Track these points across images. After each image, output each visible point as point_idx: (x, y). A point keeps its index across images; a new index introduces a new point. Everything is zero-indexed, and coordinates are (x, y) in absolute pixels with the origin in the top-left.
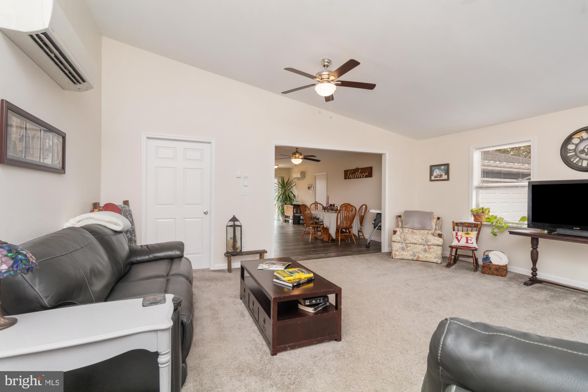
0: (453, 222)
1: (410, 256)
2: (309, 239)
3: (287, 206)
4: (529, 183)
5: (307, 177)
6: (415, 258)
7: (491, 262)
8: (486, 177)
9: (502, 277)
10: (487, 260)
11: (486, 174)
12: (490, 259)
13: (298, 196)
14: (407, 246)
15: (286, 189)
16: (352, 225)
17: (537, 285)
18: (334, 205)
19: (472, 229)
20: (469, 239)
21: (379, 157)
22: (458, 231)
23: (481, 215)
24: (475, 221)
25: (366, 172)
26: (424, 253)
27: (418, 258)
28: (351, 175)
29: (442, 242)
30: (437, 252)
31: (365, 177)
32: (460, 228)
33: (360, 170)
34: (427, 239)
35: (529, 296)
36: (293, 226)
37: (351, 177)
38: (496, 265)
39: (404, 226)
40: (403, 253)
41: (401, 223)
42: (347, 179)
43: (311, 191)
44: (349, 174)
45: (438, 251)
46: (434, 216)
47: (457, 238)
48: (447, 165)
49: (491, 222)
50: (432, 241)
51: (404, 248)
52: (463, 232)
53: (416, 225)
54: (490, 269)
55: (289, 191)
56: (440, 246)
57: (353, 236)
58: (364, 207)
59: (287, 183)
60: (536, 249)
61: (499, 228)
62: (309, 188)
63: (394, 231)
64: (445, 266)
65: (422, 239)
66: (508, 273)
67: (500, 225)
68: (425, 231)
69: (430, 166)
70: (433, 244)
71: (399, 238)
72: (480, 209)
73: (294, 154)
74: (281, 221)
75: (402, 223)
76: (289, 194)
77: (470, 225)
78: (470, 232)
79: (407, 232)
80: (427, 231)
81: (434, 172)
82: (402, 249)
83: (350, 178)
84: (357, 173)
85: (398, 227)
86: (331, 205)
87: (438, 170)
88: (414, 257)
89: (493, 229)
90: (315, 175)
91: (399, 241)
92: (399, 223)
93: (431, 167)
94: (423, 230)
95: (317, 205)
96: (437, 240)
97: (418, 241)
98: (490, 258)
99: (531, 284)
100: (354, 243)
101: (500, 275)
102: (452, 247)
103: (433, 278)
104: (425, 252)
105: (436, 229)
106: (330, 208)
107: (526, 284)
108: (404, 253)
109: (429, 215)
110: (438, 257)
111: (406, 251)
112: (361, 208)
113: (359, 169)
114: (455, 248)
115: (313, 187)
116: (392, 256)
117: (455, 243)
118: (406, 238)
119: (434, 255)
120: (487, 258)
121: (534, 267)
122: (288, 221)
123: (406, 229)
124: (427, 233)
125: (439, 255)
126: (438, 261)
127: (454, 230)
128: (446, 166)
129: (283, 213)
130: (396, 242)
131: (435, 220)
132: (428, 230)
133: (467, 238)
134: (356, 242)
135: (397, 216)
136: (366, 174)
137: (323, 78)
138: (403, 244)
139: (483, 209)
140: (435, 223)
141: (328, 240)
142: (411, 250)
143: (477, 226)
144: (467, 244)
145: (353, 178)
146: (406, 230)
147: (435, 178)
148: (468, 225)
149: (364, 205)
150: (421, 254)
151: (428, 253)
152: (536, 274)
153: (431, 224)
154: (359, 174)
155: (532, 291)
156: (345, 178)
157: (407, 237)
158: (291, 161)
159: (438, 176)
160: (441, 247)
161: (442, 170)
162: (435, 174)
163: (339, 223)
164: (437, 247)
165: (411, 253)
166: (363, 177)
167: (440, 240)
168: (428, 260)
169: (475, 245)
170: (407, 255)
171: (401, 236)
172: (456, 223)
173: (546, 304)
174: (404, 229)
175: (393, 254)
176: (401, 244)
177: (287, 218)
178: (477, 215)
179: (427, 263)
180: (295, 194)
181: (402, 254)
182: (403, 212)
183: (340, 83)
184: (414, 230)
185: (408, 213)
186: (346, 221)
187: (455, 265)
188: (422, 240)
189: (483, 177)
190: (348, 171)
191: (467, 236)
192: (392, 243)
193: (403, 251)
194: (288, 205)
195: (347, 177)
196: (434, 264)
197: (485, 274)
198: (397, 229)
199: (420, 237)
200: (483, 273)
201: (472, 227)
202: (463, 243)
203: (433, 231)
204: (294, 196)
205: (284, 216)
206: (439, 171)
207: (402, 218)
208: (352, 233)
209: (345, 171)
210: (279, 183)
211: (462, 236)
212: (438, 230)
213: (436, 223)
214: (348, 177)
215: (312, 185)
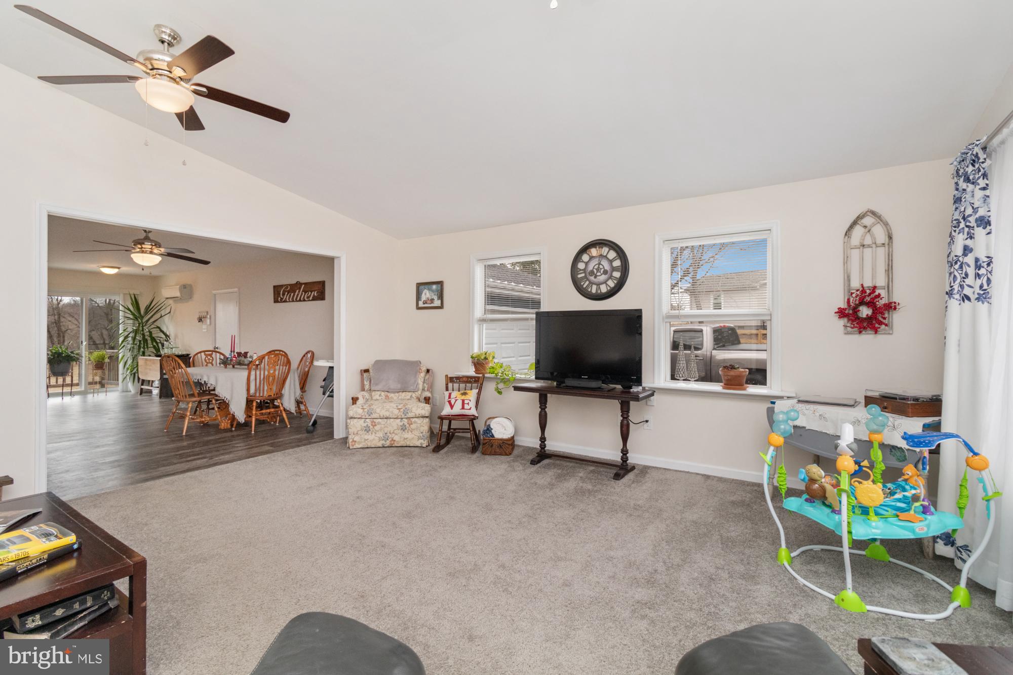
0: (447, 376)
1: (379, 441)
2: (183, 428)
3: (146, 360)
4: (538, 314)
5: (196, 296)
6: (388, 443)
7: (493, 436)
8: (491, 304)
9: (507, 457)
10: (487, 433)
11: (493, 299)
12: (493, 431)
13: (176, 337)
14: (374, 424)
15: (144, 320)
16: (283, 392)
17: (545, 462)
18: (246, 353)
19: (472, 386)
20: (466, 402)
21: (329, 262)
22: (453, 390)
23: (483, 364)
24: (476, 373)
25: (314, 291)
26: (402, 433)
27: (392, 442)
28: (287, 295)
29: (430, 410)
30: (422, 429)
31: (312, 300)
32: (456, 385)
33: (303, 286)
34: (406, 408)
35: (532, 481)
36: (160, 402)
37: (286, 298)
38: (499, 440)
39: (373, 388)
40: (366, 437)
41: (368, 382)
42: (279, 302)
43: (204, 327)
44: (282, 294)
45: (423, 426)
46: (422, 368)
47: (450, 402)
48: (440, 283)
49: (496, 374)
50: (414, 410)
51: (369, 427)
52: (459, 391)
53: (393, 385)
54: (492, 446)
55: (153, 326)
56: (427, 417)
57: (283, 412)
58: (309, 355)
59: (148, 309)
60: (545, 409)
61: (505, 382)
62: (200, 320)
63: (352, 398)
64: (431, 450)
65: (398, 409)
66: (516, 447)
67: (506, 377)
68: (407, 393)
69: (417, 284)
70: (416, 415)
71: (360, 411)
72: (482, 354)
73: (139, 242)
74: (131, 391)
75: (370, 381)
76: (150, 333)
77: (469, 379)
78: (468, 391)
79: (378, 398)
80: (410, 394)
81: (422, 294)
82: (365, 430)
83: (286, 301)
84: (297, 291)
85: (363, 389)
86: (239, 354)
87: (427, 291)
88: (386, 442)
89: (498, 384)
90: (214, 292)
91: (360, 417)
92: (365, 383)
93: (419, 285)
94: (403, 392)
95: (211, 355)
96: (421, 408)
97: (392, 412)
98: (492, 429)
99: (539, 462)
100: (287, 426)
101: (504, 453)
102: (442, 418)
103: (407, 477)
104: (404, 431)
105: (423, 390)
106: (238, 360)
107: (533, 462)
108: (370, 437)
109: (414, 366)
110: (423, 436)
111: (372, 434)
112: (304, 358)
113: (301, 284)
114: (446, 419)
115: (210, 317)
116: (348, 444)
117: (447, 411)
118: (373, 409)
119: (417, 433)
120: (488, 429)
121: (543, 437)
122: (150, 392)
123: (377, 392)
124: (409, 398)
125: (424, 433)
126: (424, 444)
127: (447, 389)
128: (439, 286)
129: (136, 374)
130: (355, 418)
131: (423, 375)
132: (411, 392)
133: (463, 401)
134: (290, 425)
135: (361, 370)
136: (314, 294)
137: (156, 66)
138: (367, 420)
139: (486, 354)
140: (422, 380)
141: (229, 426)
142: (381, 430)
143: (476, 381)
144: (463, 410)
145: (290, 301)
146: (376, 395)
147: (424, 304)
148: (466, 380)
149: (308, 352)
150: (396, 434)
151: (408, 432)
152: (545, 446)
153: (415, 381)
154: (302, 294)
155: (538, 472)
156: (276, 301)
157: (374, 407)
158: (132, 259)
159: (429, 302)
160: (427, 420)
161: (433, 291)
162: (424, 297)
163: (252, 391)
164: (422, 419)
165: (381, 434)
166: (309, 300)
167: (426, 408)
168: (408, 443)
169: (473, 412)
170: (374, 439)
171: (365, 407)
172: (451, 378)
173: (550, 490)
174: (373, 393)
175: (351, 441)
176: (363, 420)
177: (148, 385)
178: (478, 364)
179: (406, 448)
180: (168, 333)
181: (366, 439)
182: (373, 363)
183: (204, 90)
184: (389, 394)
185: (381, 365)
186: (269, 384)
187: (448, 446)
188: (398, 411)
189: (488, 305)
190: (281, 286)
191: (463, 397)
192: (349, 421)
193: (367, 434)
194: (150, 356)
195: (279, 298)
196: (417, 450)
197: (486, 454)
198: (360, 395)
199: (395, 406)
200: (484, 453)
201: (471, 382)
202: (457, 410)
203: (419, 392)
204: (166, 336)
205: (139, 382)
206: (429, 293)
207: (371, 374)
208: (282, 408)
209: (274, 287)
210: (129, 309)
211: (457, 399)
212: (427, 391)
213: (424, 380)
214: (282, 299)
215: (207, 312)
